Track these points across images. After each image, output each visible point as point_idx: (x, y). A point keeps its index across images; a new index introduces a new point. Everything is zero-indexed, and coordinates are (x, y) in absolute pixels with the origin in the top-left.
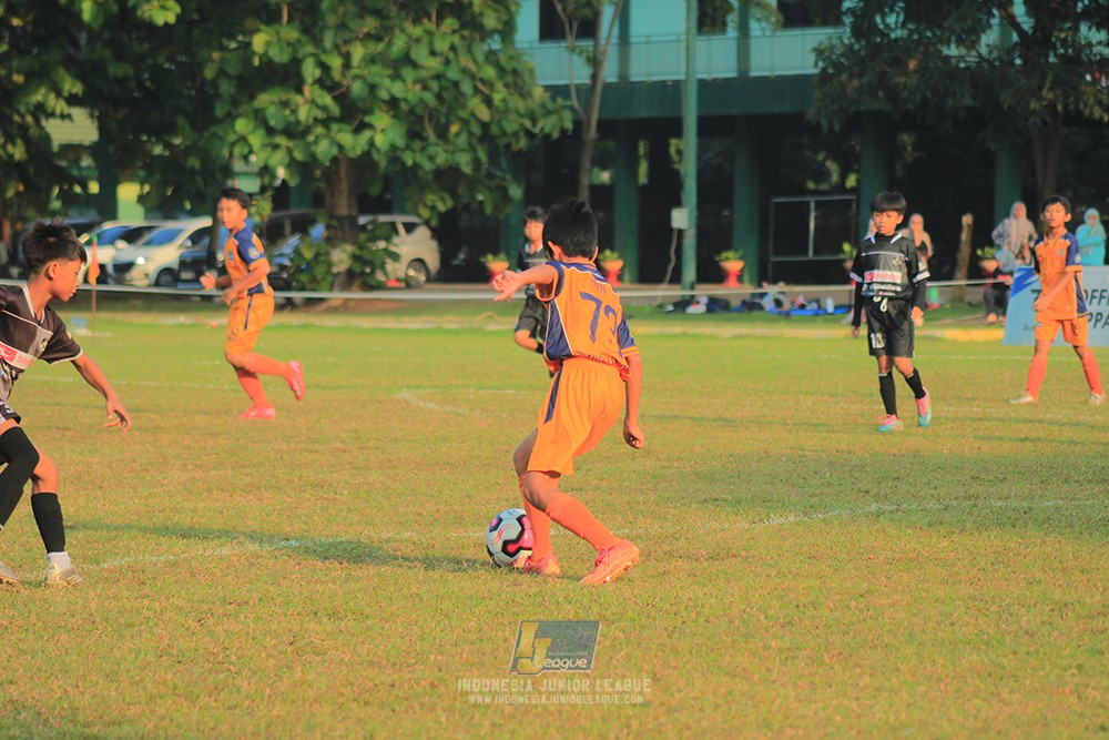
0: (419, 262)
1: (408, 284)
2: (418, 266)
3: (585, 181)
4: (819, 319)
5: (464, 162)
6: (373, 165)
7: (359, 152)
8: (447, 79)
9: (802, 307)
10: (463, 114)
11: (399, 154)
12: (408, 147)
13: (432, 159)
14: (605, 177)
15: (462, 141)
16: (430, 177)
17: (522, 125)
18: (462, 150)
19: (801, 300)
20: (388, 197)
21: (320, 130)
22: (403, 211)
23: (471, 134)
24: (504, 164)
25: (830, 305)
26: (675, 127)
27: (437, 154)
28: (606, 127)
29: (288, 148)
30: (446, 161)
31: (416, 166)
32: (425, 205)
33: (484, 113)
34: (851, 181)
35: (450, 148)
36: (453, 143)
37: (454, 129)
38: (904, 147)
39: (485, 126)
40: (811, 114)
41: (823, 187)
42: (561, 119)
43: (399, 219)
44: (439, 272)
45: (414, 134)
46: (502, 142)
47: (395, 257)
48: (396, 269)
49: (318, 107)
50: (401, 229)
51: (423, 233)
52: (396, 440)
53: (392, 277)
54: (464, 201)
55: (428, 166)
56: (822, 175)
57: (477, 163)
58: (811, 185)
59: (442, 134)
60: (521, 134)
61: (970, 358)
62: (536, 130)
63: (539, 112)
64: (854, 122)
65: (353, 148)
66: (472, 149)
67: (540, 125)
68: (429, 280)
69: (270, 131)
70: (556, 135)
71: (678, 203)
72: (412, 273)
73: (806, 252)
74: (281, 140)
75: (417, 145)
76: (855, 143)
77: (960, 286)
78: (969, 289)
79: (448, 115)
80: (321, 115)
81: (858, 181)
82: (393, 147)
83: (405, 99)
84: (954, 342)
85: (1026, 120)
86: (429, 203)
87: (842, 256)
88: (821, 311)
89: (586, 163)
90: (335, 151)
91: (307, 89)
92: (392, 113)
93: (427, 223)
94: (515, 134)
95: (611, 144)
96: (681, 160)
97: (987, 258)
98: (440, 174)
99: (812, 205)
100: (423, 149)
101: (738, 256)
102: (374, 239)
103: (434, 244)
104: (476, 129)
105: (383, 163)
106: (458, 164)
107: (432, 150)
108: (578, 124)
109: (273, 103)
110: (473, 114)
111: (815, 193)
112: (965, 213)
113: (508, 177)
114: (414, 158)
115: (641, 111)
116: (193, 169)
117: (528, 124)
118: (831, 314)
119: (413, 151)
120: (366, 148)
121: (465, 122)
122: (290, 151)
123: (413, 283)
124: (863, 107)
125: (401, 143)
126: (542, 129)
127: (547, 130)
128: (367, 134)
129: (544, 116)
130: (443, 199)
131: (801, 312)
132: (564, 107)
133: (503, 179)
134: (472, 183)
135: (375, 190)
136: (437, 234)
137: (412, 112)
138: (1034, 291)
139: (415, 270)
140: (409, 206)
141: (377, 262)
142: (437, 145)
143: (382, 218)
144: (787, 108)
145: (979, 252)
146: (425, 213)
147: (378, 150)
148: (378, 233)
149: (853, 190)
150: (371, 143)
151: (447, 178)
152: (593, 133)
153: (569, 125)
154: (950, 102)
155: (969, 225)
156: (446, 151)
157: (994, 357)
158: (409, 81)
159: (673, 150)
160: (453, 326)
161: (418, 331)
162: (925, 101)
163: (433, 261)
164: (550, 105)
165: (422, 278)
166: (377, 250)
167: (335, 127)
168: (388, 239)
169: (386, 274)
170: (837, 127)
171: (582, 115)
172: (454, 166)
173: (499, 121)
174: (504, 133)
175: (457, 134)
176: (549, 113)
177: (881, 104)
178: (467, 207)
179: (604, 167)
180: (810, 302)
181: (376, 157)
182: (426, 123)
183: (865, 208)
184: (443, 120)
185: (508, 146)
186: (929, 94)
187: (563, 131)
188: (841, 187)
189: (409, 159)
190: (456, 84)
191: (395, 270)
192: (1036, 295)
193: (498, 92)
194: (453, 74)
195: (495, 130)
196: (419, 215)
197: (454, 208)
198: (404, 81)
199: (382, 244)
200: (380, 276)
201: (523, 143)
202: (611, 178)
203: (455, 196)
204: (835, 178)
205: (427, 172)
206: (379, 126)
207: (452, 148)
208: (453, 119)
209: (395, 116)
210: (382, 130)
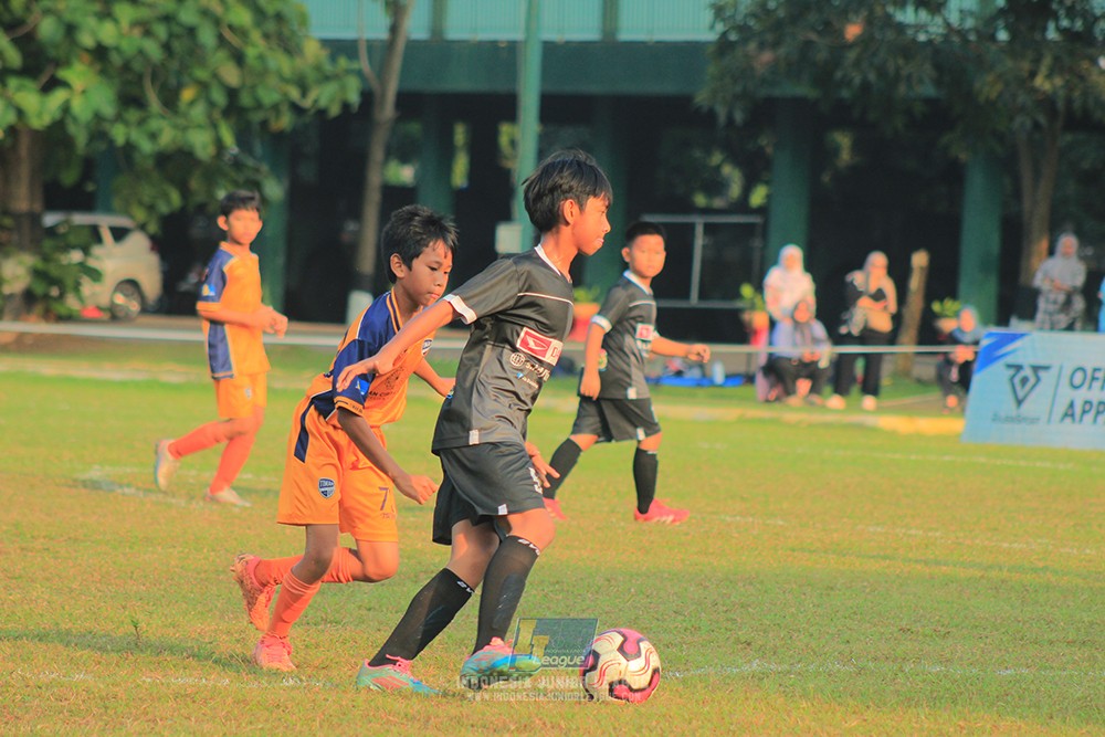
0: (131, 285)
1: (114, 315)
2: (130, 289)
3: (374, 179)
4: (701, 392)
5: (201, 142)
6: (67, 142)
7: (46, 121)
8: (178, 24)
9: (679, 373)
10: (201, 74)
11: (107, 126)
12: (119, 118)
13: (153, 136)
14: (405, 174)
15: (198, 113)
16: (150, 163)
17: (285, 95)
18: (199, 126)
19: (677, 364)
20: (90, 187)
22: (109, 210)
23: (211, 104)
24: (258, 148)
25: (718, 373)
26: (507, 107)
27: (161, 130)
28: (409, 103)
30: (173, 140)
31: (130, 147)
32: (140, 203)
33: (231, 75)
34: (758, 197)
35: (180, 121)
36: (185, 115)
37: (188, 94)
38: (836, 151)
39: (232, 93)
40: (702, 97)
41: (718, 203)
42: (343, 88)
43: (105, 221)
44: (160, 300)
45: (130, 99)
46: (256, 117)
47: (95, 275)
48: (96, 293)
50: (107, 236)
51: (138, 243)
52: (76, 540)
53: (90, 304)
54: (200, 198)
55: (146, 146)
56: (715, 186)
57: (219, 145)
58: (700, 200)
59: (170, 101)
60: (285, 108)
61: (913, 457)
62: (307, 103)
63: (311, 76)
64: (764, 112)
65: (39, 116)
66: (214, 126)
67: (312, 95)
68: (145, 310)
70: (335, 111)
71: (507, 216)
72: (120, 299)
73: (686, 295)
75: (133, 115)
76: (765, 141)
77: (905, 354)
78: (919, 359)
79: (179, 73)
81: (769, 197)
82: (98, 117)
83: (118, 49)
84: (893, 434)
85: (1011, 119)
86: (146, 199)
87: (738, 304)
88: (705, 380)
89: (377, 153)
90: (11, 118)
92: (98, 67)
93: (142, 227)
94: (276, 108)
95: (414, 128)
96: (515, 157)
97: (946, 316)
98: (163, 159)
99: (699, 230)
100: (141, 122)
101: (591, 297)
102: (67, 248)
103: (153, 260)
104: (219, 97)
105: (81, 138)
106: (192, 146)
107: (154, 124)
108: (368, 97)
110: (215, 76)
111: (706, 211)
112: (917, 248)
113: (265, 168)
114: (128, 134)
115: (460, 81)
117: (294, 93)
118: (721, 386)
119: (126, 123)
120: (59, 116)
121: (204, 87)
123: (120, 314)
124: (777, 92)
125: (109, 110)
126: (316, 101)
127: (323, 103)
129: (318, 82)
131: (677, 381)
132: (348, 72)
133: (257, 170)
134: (212, 173)
135: (69, 177)
136: (158, 244)
137: (126, 67)
138: (1009, 366)
139: (126, 295)
140: (116, 203)
141: (69, 282)
142: (163, 117)
143: (80, 219)
144: (667, 87)
145: (936, 307)
146: (140, 215)
147: (75, 119)
148: (72, 239)
149: (762, 210)
150: (66, 108)
151: (175, 164)
152: (387, 111)
153: (354, 98)
154: (902, 90)
155: (922, 268)
156: (175, 127)
157: (947, 458)
158: (125, 23)
159: (504, 140)
160: (174, 379)
161: (123, 384)
162: (866, 86)
163: (152, 284)
164: (328, 67)
165: (134, 306)
166: (69, 265)
167: (13, 83)
168: (86, 250)
169: (81, 299)
170: (739, 116)
171: (375, 84)
172: (185, 148)
173: (253, 88)
174: (259, 106)
175: (192, 103)
176: (326, 78)
177: (803, 89)
178: (201, 208)
179: (404, 159)
180: (691, 367)
181: (72, 129)
182: (147, 84)
183: (774, 237)
184: (173, 81)
185: (264, 124)
186: (872, 77)
187: (346, 106)
188: (742, 206)
189: (119, 134)
190: (192, 31)
191: (94, 294)
192: (1012, 372)
193: (254, 45)
194: (188, 16)
195: (246, 100)
196: (130, 216)
197: (183, 209)
198: (116, 21)
199: (76, 256)
200: (72, 303)
201: (285, 121)
202: (417, 176)
203: (185, 192)
204: (735, 190)
205: (144, 156)
206: (78, 86)
207: (183, 123)
208: (185, 80)
209: (103, 72)
210: (82, 91)
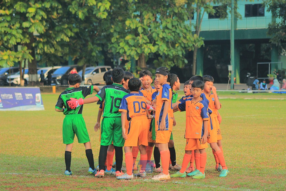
5: (180, 53)
8: (177, 33)
10: (180, 41)
13: (172, 53)
15: (179, 48)
18: (180, 51)
21: (145, 46)
23: (182, 47)
29: (135, 50)
30: (175, 53)
31: (168, 55)
32: (168, 65)
33: (185, 41)
36: (177, 49)
37: (177, 45)
39: (185, 44)
42: (201, 43)
45: (168, 47)
46: (188, 48)
49: (144, 39)
57: (183, 54)
59: (174, 47)
60: (193, 47)
65: (154, 50)
66: (182, 50)
67: (197, 44)
69: (130, 46)
70: (200, 47)
74: (133, 48)
80: (144, 41)
83: (167, 38)
86: (169, 64)
90: (149, 51)
91: (141, 35)
94: (191, 46)
98: (174, 57)
100: (170, 51)
104: (183, 45)
105: (161, 54)
106: (179, 54)
109: (130, 39)
110: (182, 42)
114: (168, 53)
116: (94, 56)
117: (194, 44)
120: (157, 50)
121: (180, 44)
122: (136, 51)
125: (165, 49)
126: (197, 45)
128: (157, 47)
129: (198, 42)
130: (172, 64)
132: (202, 40)
137: (168, 41)
142: (173, 50)
147: (160, 50)
150: (159, 49)
156: (175, 51)
158: (167, 33)
167: (149, 45)
172: (178, 55)
173: (188, 43)
174: (189, 46)
175: (178, 47)
176: (199, 41)
181: (160, 52)
182: (169, 44)
184: (174, 43)
189: (166, 53)
190: (179, 34)
193: (188, 36)
194: (178, 31)
198: (166, 33)
205: (171, 56)
206: (160, 45)
207: (177, 50)
208: (177, 42)
209: (163, 42)
210: (161, 46)
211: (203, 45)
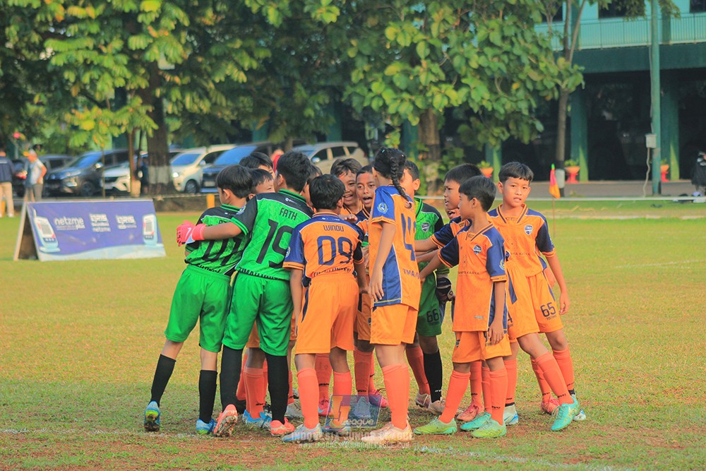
5: (523, 107)
6: (470, 109)
7: (460, 102)
8: (514, 55)
10: (522, 76)
12: (490, 98)
13: (503, 106)
15: (521, 94)
17: (555, 82)
18: (522, 100)
21: (434, 89)
23: (527, 90)
27: (505, 103)
29: (410, 100)
30: (512, 107)
31: (494, 110)
32: (493, 136)
33: (535, 76)
36: (515, 96)
37: (515, 86)
39: (534, 84)
42: (578, 79)
45: (492, 91)
46: (543, 94)
49: (433, 73)
55: (502, 111)
57: (530, 108)
59: (507, 90)
60: (555, 89)
62: (564, 86)
63: (565, 74)
65: (457, 101)
66: (528, 99)
67: (565, 83)
69: (397, 90)
70: (574, 88)
71: (649, 131)
74: (405, 95)
75: (494, 98)
79: (512, 77)
80: (433, 79)
82: (482, 99)
83: (489, 68)
86: (496, 135)
90: (445, 102)
91: (424, 62)
92: (478, 77)
94: (552, 88)
98: (508, 115)
100: (497, 100)
104: (529, 86)
105: (475, 109)
106: (521, 109)
107: (502, 101)
109: (398, 72)
110: (528, 77)
114: (492, 105)
117: (560, 82)
119: (491, 101)
120: (465, 100)
121: (523, 82)
122: (413, 103)
125: (486, 96)
126: (567, 86)
127: (569, 86)
128: (464, 91)
129: (567, 77)
130: (503, 133)
132: (579, 71)
137: (492, 76)
142: (505, 97)
147: (473, 100)
150: (469, 96)
153: (583, 82)
156: (511, 101)
158: (490, 56)
164: (571, 70)
167: (444, 86)
172: (517, 110)
173: (542, 81)
174: (546, 88)
175: (517, 90)
176: (571, 75)
181: (472, 105)
182: (496, 83)
184: (508, 81)
187: (579, 86)
189: (489, 106)
190: (519, 58)
193: (542, 62)
194: (517, 51)
195: (540, 86)
198: (486, 55)
205: (501, 115)
206: (472, 86)
207: (515, 99)
208: (515, 79)
209: (481, 79)
210: (474, 88)
211: (581, 85)
